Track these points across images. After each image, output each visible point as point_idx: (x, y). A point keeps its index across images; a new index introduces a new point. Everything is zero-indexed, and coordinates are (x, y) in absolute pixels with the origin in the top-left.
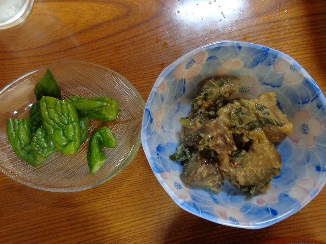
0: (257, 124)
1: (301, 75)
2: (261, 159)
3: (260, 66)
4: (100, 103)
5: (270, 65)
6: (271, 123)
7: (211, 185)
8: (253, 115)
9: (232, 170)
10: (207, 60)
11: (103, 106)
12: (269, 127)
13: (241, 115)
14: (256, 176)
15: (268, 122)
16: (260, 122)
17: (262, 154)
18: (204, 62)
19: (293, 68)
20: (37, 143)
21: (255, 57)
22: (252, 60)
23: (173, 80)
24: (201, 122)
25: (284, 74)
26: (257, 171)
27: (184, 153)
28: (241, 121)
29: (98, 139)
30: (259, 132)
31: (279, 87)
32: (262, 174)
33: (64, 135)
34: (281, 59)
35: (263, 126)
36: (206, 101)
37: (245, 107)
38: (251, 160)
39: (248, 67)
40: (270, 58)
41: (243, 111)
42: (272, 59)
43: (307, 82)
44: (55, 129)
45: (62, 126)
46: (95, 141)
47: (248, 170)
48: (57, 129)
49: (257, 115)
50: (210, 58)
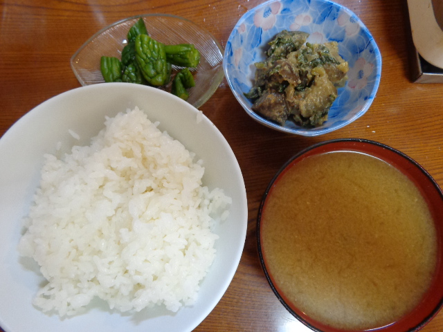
0: (319, 61)
1: (358, 25)
2: (320, 90)
3: (326, 21)
4: (186, 49)
5: (334, 19)
6: (330, 60)
7: (277, 114)
8: (316, 54)
9: (296, 101)
10: (281, 13)
11: (187, 51)
12: (329, 65)
13: (306, 55)
14: (315, 105)
15: (328, 59)
16: (321, 59)
17: (321, 85)
18: (279, 13)
19: (352, 20)
20: (128, 76)
21: (322, 11)
22: (319, 14)
23: (252, 25)
24: (272, 63)
25: (345, 27)
26: (316, 100)
27: (256, 91)
28: (306, 59)
29: (181, 78)
30: (320, 68)
31: (342, 41)
32: (320, 102)
33: (154, 68)
34: (343, 12)
35: (324, 63)
36: (278, 46)
37: (310, 47)
38: (312, 92)
39: (317, 23)
40: (334, 11)
41: (309, 51)
42: (336, 12)
43: (362, 31)
44: (146, 63)
45: (152, 61)
46: (178, 78)
47: (309, 100)
48: (149, 63)
49: (319, 53)
50: (284, 10)
